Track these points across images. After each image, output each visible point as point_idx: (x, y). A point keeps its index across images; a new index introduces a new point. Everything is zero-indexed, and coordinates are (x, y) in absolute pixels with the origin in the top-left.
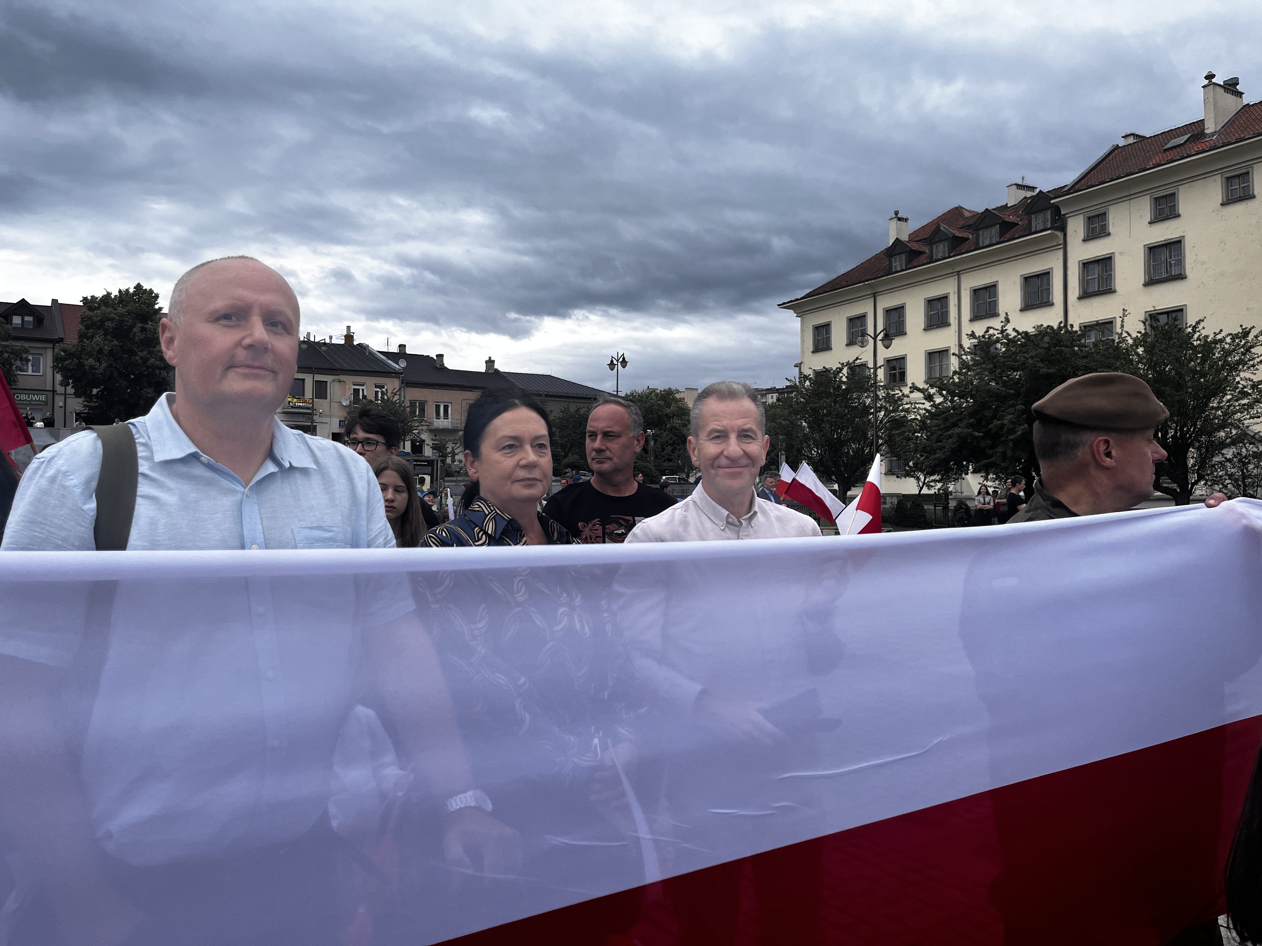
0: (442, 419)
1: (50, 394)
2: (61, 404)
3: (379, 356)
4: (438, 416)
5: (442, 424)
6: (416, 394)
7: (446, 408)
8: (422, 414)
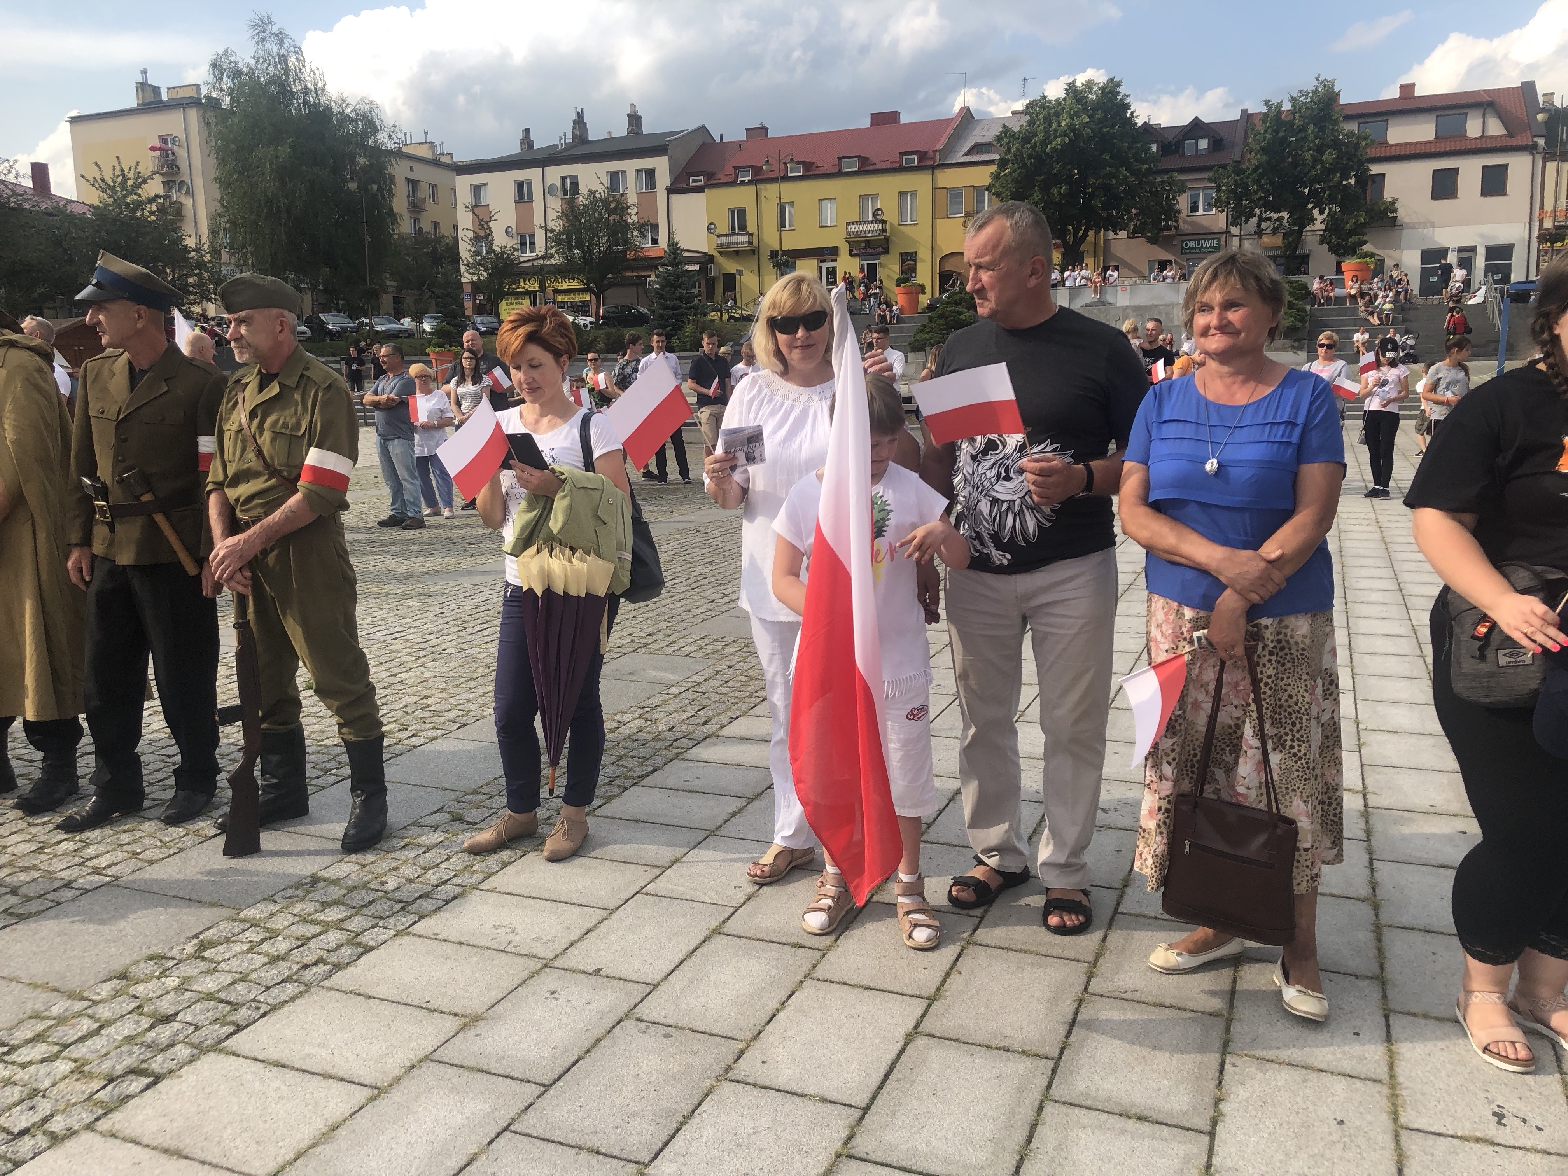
1: (1223, 237)
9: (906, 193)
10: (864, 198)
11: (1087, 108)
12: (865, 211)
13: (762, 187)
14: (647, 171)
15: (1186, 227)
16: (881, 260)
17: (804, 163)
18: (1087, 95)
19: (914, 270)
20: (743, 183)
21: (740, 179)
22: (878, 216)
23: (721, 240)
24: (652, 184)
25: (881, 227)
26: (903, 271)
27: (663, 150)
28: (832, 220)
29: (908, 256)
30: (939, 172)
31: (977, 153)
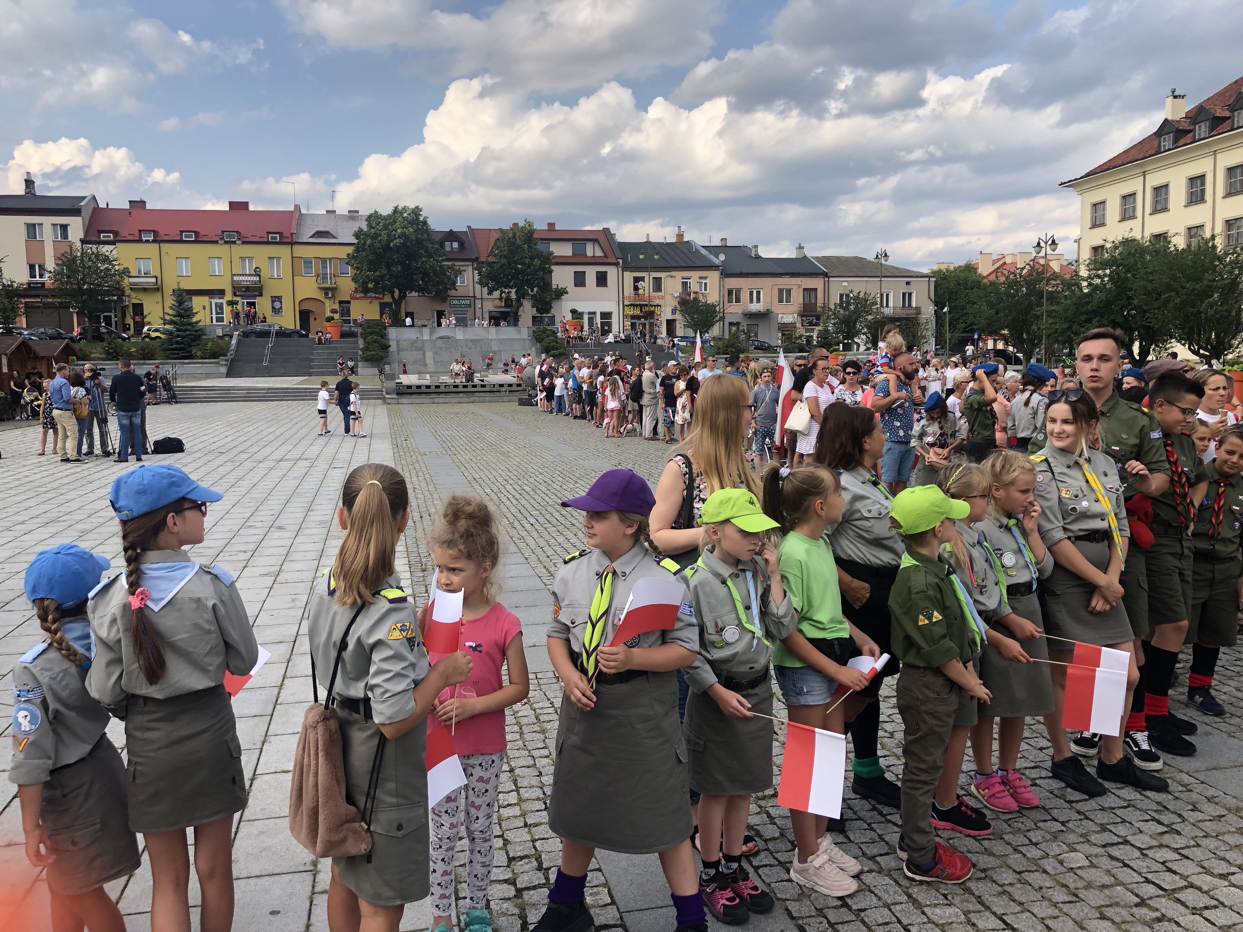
0: (755, 303)
1: (472, 299)
2: (480, 306)
3: (704, 252)
4: (751, 301)
5: (755, 307)
6: (733, 283)
7: (758, 293)
8: (738, 300)
9: (273, 258)
10: (243, 259)
11: (409, 223)
12: (244, 267)
13: (164, 246)
14: (61, 226)
15: (452, 293)
16: (257, 300)
17: (195, 232)
18: (405, 215)
19: (281, 308)
20: (147, 241)
21: (144, 239)
22: (257, 272)
23: (132, 280)
24: (65, 235)
25: (258, 279)
26: (273, 308)
27: (76, 212)
28: (219, 271)
29: (276, 299)
30: (295, 247)
31: (319, 237)
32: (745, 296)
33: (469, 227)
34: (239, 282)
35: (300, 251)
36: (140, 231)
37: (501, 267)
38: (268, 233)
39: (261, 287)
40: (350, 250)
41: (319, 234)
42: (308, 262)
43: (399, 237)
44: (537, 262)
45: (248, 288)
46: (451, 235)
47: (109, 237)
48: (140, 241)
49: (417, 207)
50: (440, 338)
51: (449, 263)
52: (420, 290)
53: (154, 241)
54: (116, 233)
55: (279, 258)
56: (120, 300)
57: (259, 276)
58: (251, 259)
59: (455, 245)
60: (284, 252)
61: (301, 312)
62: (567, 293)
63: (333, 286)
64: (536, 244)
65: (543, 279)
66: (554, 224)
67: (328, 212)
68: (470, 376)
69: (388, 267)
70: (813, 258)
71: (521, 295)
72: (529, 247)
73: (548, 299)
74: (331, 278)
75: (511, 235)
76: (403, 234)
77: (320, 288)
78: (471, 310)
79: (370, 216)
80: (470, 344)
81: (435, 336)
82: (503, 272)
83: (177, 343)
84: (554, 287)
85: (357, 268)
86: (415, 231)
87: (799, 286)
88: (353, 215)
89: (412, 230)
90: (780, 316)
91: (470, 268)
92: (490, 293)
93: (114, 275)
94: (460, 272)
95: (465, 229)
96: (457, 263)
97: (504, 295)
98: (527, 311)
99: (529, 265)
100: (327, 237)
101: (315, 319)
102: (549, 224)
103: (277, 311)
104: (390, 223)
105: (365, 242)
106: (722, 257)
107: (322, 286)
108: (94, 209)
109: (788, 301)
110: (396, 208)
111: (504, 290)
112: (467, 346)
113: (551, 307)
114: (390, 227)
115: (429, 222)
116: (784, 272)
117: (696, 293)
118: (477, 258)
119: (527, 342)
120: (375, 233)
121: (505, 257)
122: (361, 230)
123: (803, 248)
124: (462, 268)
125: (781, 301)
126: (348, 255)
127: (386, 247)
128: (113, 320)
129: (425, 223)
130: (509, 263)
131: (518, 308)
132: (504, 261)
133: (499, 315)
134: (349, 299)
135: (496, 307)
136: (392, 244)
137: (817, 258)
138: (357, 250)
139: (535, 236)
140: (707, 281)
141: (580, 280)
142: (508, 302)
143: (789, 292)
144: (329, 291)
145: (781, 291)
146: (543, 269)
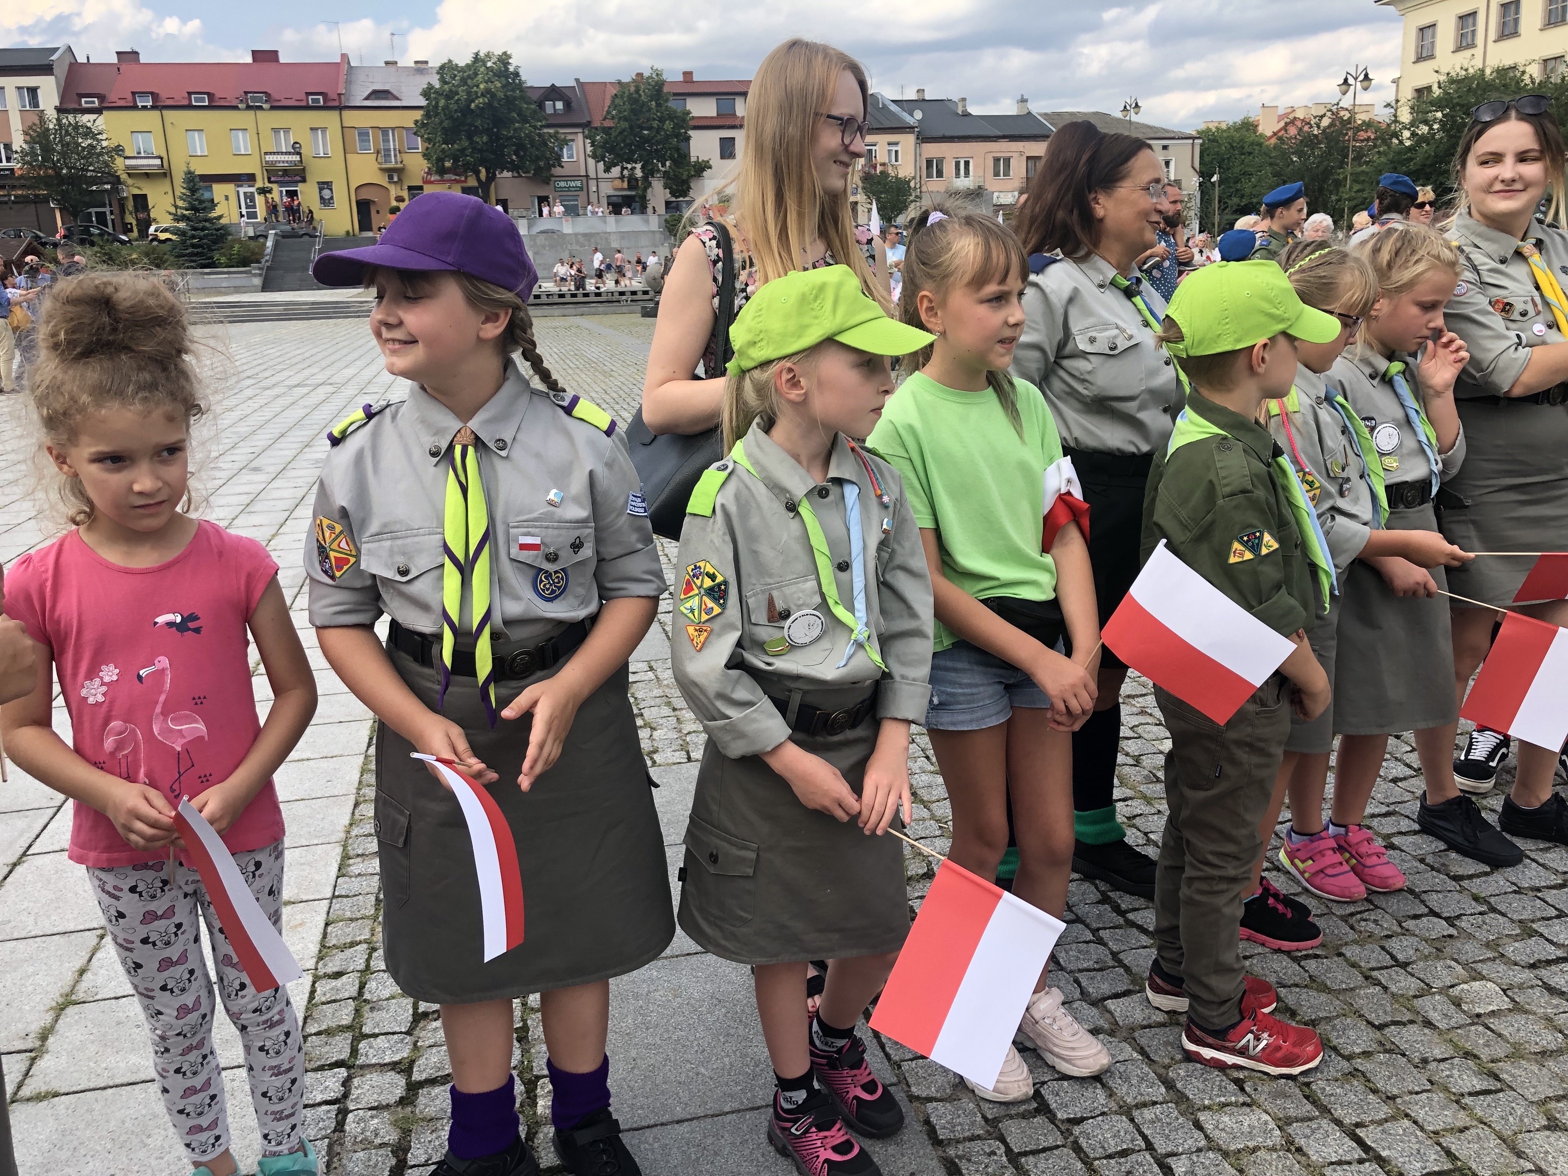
0: (962, 178)
1: (584, 179)
2: (594, 189)
3: (894, 108)
4: (958, 175)
5: (963, 183)
6: (932, 150)
7: (967, 163)
8: (940, 174)
9: (317, 129)
10: (276, 131)
11: (495, 75)
12: (278, 143)
13: (169, 114)
14: (28, 89)
15: (557, 171)
16: (300, 188)
17: (208, 94)
18: (489, 64)
19: (332, 198)
20: (144, 108)
21: (140, 104)
22: (296, 149)
23: (129, 162)
24: (34, 102)
25: (298, 158)
26: (322, 198)
27: (46, 69)
28: (246, 149)
29: (325, 185)
30: (345, 113)
31: (376, 99)
32: (949, 168)
33: (577, 80)
34: (273, 163)
35: (353, 118)
36: (133, 93)
37: (621, 133)
38: (308, 94)
39: (304, 170)
40: (418, 115)
41: (376, 94)
42: (363, 134)
43: (483, 95)
44: (668, 125)
45: (286, 172)
46: (554, 92)
47: (93, 102)
48: (135, 107)
49: (505, 53)
50: (542, 232)
51: (552, 131)
52: (514, 168)
53: (153, 107)
54: (102, 98)
55: (324, 130)
56: (115, 190)
57: (299, 154)
58: (287, 130)
59: (559, 105)
60: (330, 119)
61: (359, 203)
62: (710, 167)
63: (399, 166)
64: (667, 100)
65: (678, 149)
66: (691, 73)
67: (387, 63)
68: (580, 283)
69: (470, 137)
70: (1040, 115)
71: (649, 172)
72: (658, 105)
73: (685, 177)
74: (395, 156)
75: (632, 89)
76: (488, 91)
77: (382, 169)
78: (583, 194)
79: (442, 67)
80: (581, 239)
81: (536, 230)
82: (624, 141)
83: (193, 246)
84: (693, 159)
85: (429, 140)
86: (503, 87)
87: (1021, 153)
88: (421, 66)
89: (499, 85)
90: (996, 195)
91: (580, 136)
92: (607, 170)
93: (101, 154)
94: (566, 142)
95: (573, 83)
96: (561, 131)
97: (626, 172)
98: (658, 193)
99: (658, 130)
100: (386, 99)
101: (378, 212)
102: (685, 73)
103: (326, 202)
104: (469, 77)
105: (437, 103)
106: (918, 115)
107: (384, 166)
108: (71, 64)
109: (1007, 173)
110: (477, 54)
111: (625, 165)
112: (578, 242)
113: (689, 188)
114: (469, 81)
115: (522, 72)
116: (1000, 134)
117: (883, 164)
118: (589, 122)
119: (658, 236)
120: (451, 91)
121: (625, 119)
122: (430, 87)
123: (1026, 101)
124: (569, 137)
125: (996, 174)
126: (416, 122)
127: (466, 110)
128: (109, 217)
129: (516, 74)
130: (631, 127)
131: (645, 190)
132: (624, 125)
133: (620, 200)
134: (421, 184)
135: (616, 189)
136: (473, 105)
137: (1045, 115)
138: (427, 115)
139: (666, 89)
140: (898, 148)
141: (727, 149)
142: (632, 182)
143: (1007, 161)
144: (395, 173)
145: (997, 160)
146: (677, 135)
